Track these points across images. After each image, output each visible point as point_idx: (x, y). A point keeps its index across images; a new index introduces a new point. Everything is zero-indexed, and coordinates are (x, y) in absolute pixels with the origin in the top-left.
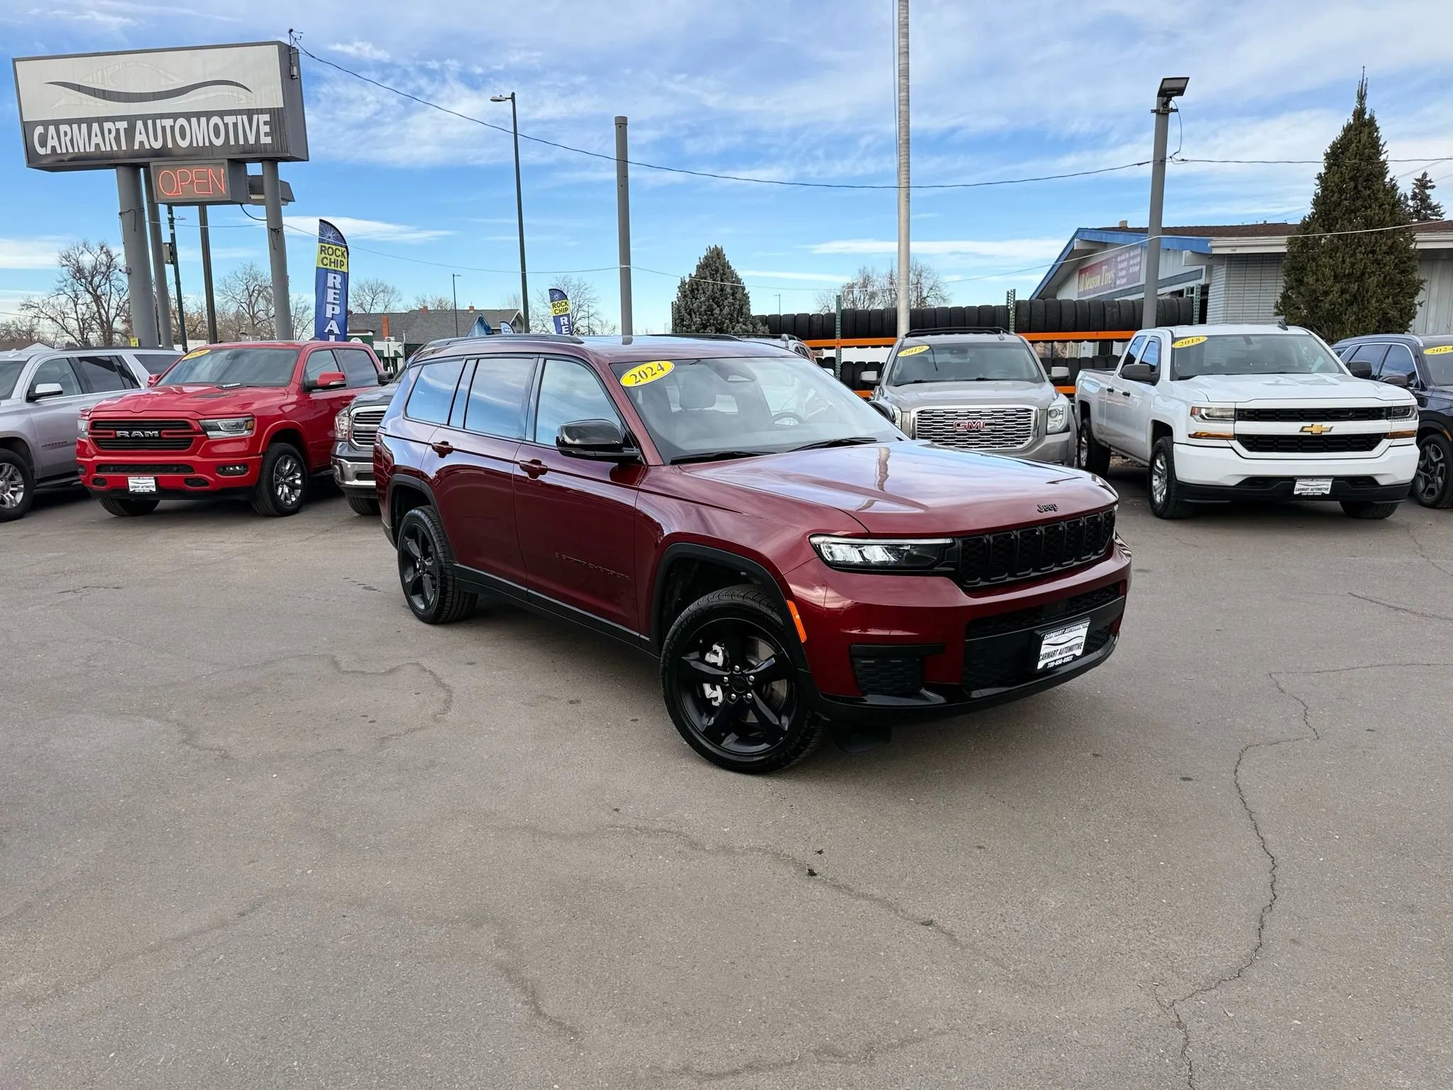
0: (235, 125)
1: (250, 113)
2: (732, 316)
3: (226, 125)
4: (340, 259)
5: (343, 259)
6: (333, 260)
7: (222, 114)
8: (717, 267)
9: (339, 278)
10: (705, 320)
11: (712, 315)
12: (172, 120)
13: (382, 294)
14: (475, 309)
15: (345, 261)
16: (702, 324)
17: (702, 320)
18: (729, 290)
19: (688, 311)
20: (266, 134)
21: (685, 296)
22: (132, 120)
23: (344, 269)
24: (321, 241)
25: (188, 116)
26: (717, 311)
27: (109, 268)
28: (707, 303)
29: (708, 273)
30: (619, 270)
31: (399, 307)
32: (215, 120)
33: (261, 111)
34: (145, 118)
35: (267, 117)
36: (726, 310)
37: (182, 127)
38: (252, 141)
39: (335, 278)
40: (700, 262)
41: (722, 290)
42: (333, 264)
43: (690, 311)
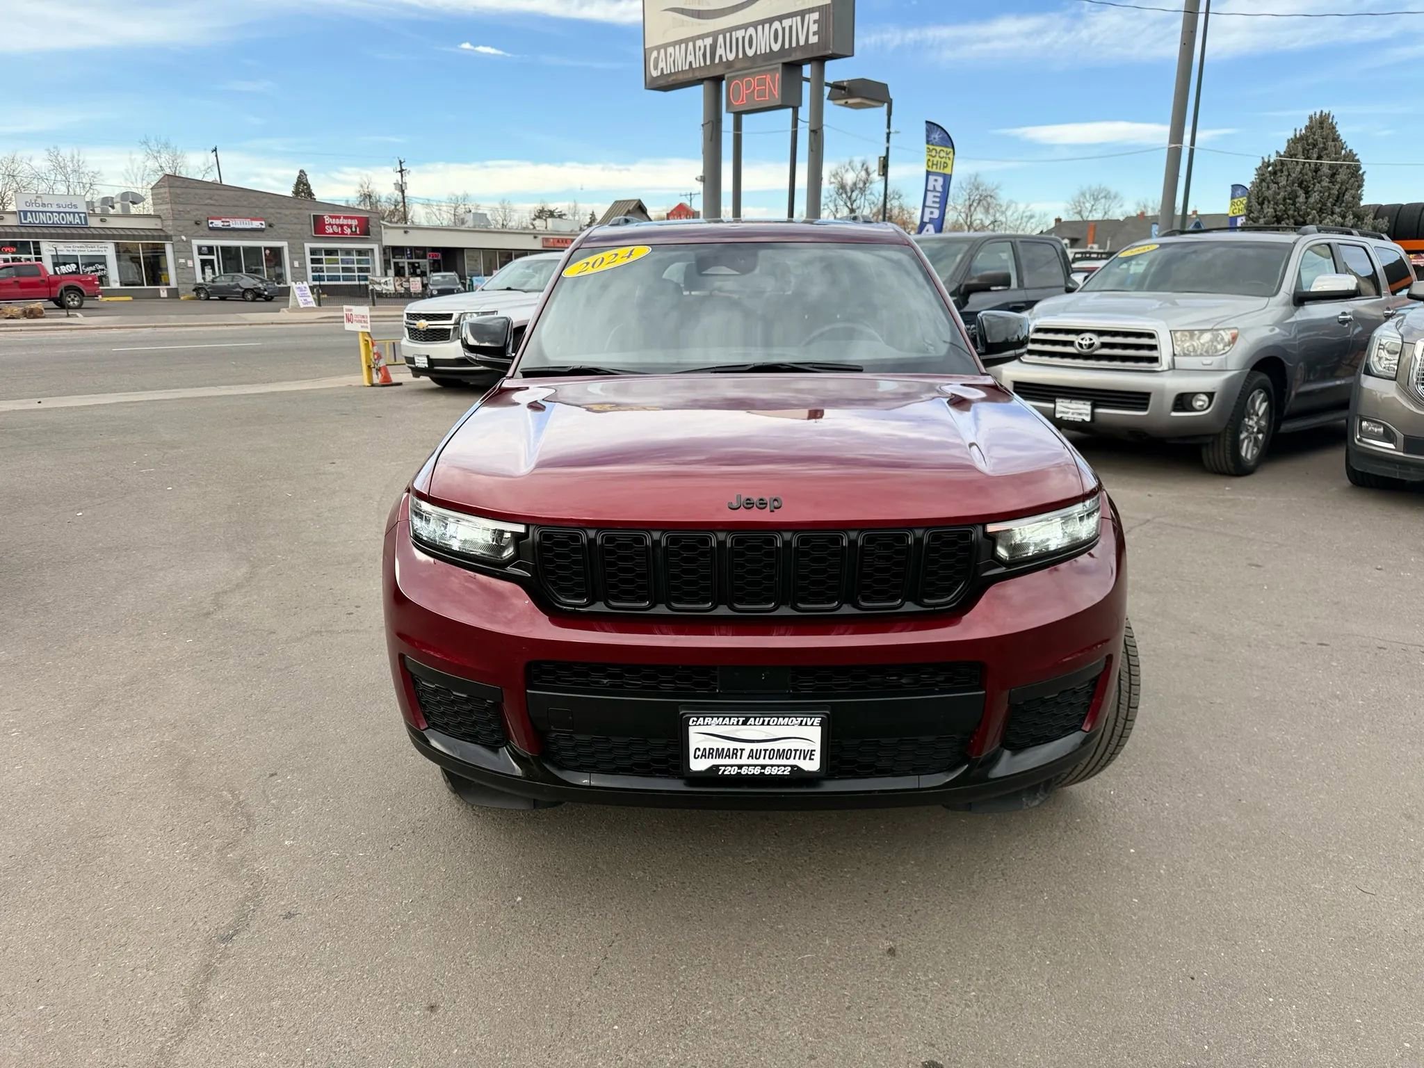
0: (791, 27)
1: (802, 14)
2: (1324, 204)
3: (784, 29)
4: (943, 160)
5: (947, 161)
6: (935, 162)
7: (780, 18)
8: (1316, 140)
9: (940, 180)
10: (1280, 211)
11: (1294, 204)
12: (744, 30)
13: (1103, 201)
14: (1199, 213)
15: (950, 163)
16: (1276, 216)
17: (1275, 212)
18: (1325, 170)
19: (1260, 199)
20: (814, 34)
21: (1263, 180)
22: (715, 35)
23: (947, 171)
24: (928, 142)
25: (755, 25)
26: (1301, 199)
27: (865, 184)
28: (1289, 189)
29: (1300, 149)
30: (1167, 150)
31: (1118, 214)
32: (776, 25)
33: (811, 10)
34: (724, 32)
35: (816, 16)
36: (1315, 197)
37: (751, 36)
38: (802, 43)
39: (936, 180)
40: (1295, 135)
41: (1317, 170)
42: (934, 167)
43: (1264, 199)
